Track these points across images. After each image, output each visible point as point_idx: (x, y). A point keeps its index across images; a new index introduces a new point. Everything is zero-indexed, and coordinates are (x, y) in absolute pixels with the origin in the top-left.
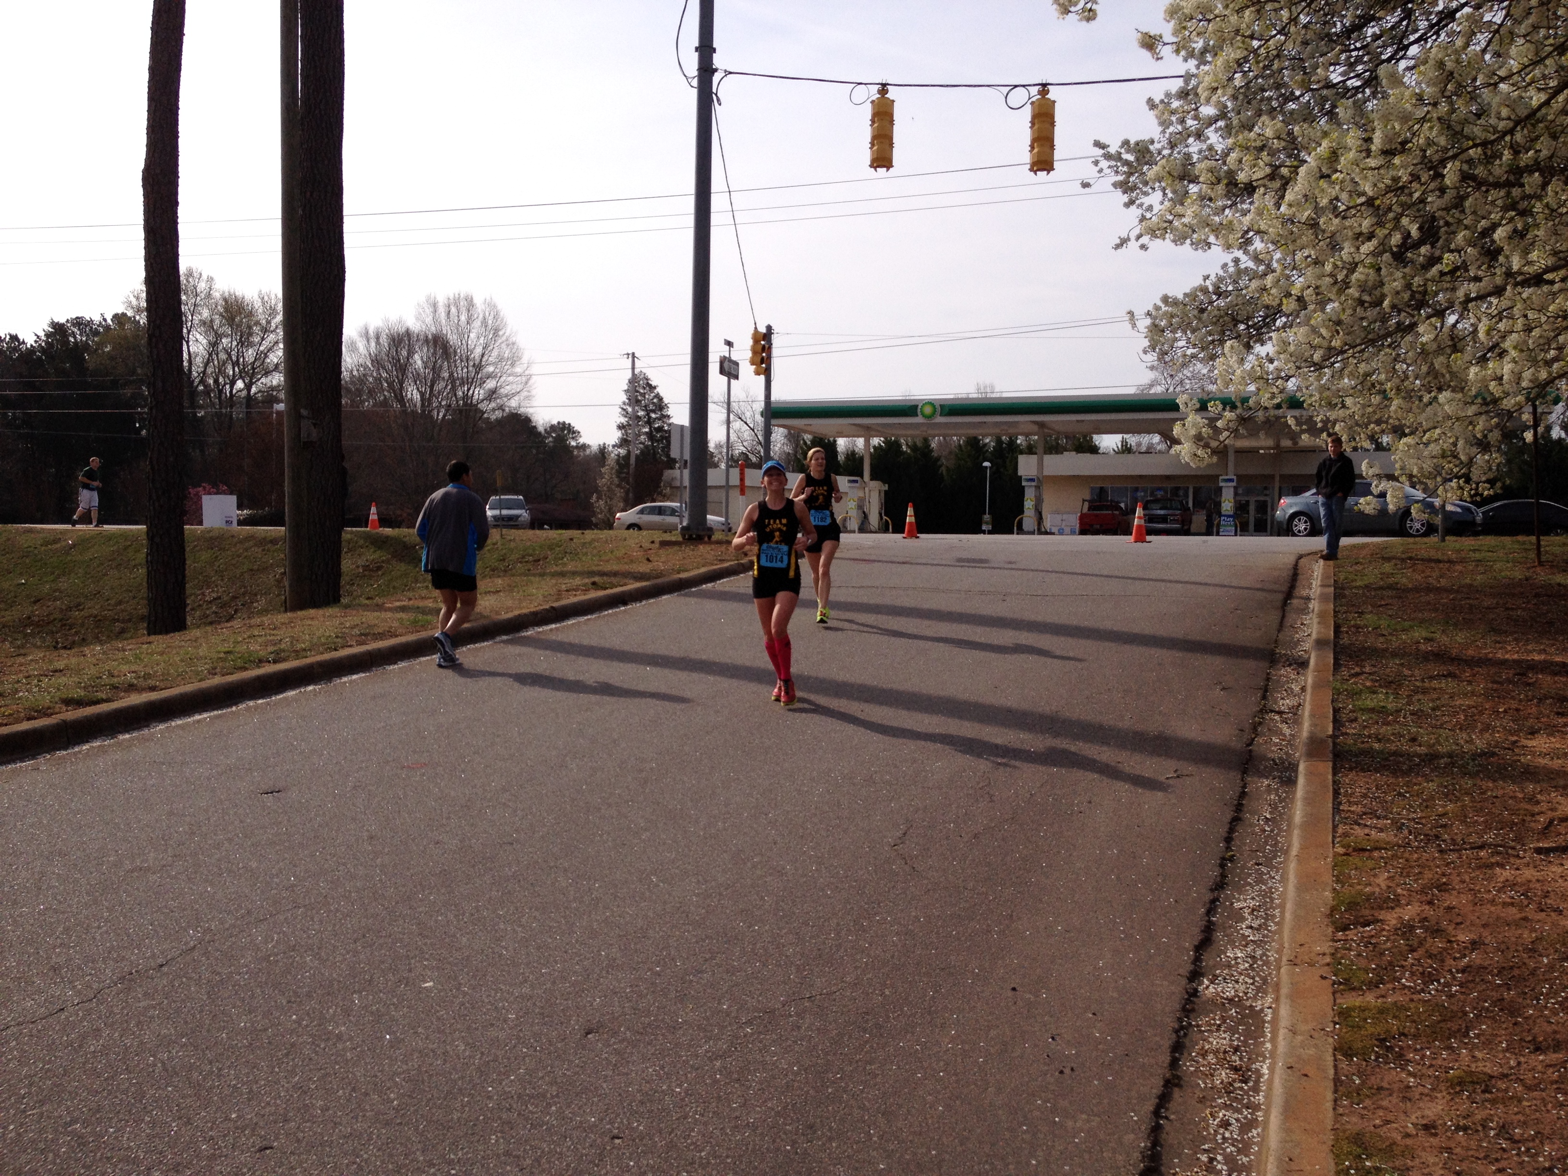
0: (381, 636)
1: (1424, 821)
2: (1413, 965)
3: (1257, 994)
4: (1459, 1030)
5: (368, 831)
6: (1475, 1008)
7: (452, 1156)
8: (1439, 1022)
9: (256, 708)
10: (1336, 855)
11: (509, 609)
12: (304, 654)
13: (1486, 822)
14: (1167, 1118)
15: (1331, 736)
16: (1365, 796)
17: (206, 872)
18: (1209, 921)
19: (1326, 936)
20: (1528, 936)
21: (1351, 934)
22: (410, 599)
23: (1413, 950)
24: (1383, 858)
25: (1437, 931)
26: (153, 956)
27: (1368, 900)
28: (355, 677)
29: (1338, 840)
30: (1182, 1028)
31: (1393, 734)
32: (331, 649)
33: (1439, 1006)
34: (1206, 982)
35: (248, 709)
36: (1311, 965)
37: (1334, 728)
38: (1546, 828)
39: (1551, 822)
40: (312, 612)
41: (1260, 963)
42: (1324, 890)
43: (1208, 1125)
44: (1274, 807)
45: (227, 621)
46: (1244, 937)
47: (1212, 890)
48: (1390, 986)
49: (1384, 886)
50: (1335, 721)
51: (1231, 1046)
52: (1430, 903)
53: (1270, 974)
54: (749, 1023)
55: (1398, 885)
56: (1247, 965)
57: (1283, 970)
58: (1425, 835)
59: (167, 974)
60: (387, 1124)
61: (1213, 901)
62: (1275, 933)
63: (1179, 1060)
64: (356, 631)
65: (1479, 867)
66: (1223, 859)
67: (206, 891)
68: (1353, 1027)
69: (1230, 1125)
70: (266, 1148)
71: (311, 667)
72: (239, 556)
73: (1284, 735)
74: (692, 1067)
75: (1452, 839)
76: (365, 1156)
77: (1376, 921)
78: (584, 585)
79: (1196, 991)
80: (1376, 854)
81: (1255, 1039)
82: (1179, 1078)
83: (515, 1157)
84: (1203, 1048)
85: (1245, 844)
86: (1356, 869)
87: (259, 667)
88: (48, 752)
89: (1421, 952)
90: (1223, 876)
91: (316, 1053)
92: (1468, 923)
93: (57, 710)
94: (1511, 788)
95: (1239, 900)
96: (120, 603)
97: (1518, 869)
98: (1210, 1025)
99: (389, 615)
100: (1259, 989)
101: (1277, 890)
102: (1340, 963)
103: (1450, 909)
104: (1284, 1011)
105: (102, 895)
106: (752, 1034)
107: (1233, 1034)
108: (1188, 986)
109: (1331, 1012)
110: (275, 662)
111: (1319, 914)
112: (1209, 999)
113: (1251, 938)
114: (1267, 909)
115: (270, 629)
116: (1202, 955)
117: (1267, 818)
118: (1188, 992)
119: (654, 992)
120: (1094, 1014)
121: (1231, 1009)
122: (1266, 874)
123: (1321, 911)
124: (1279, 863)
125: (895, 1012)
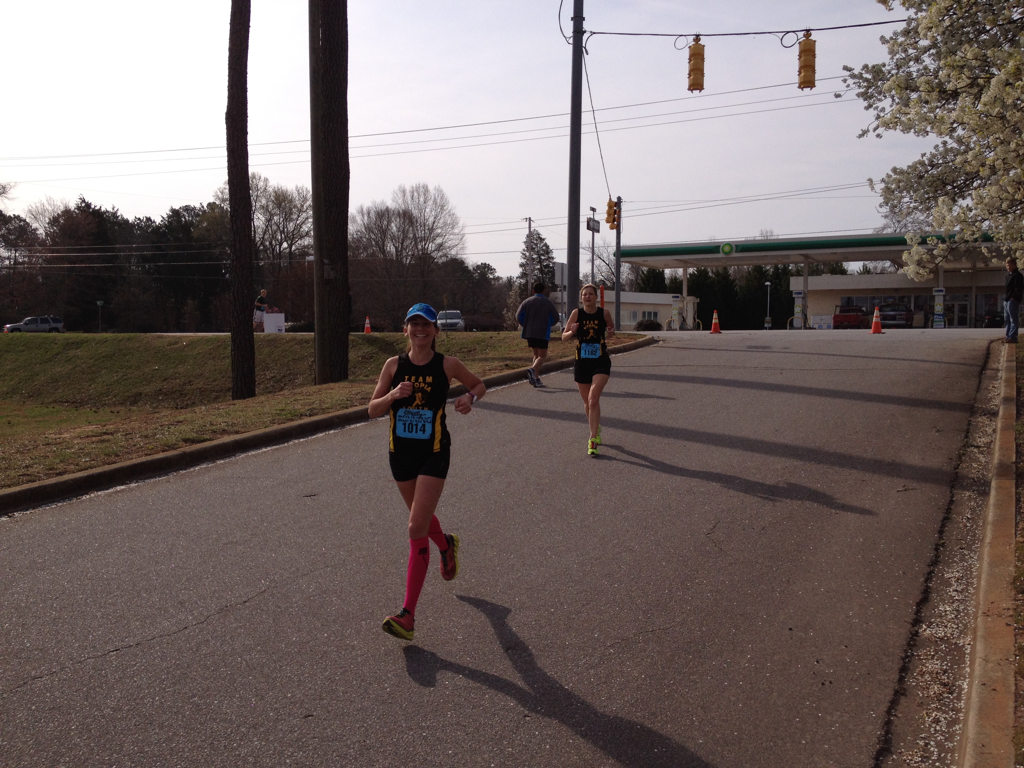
3: (960, 635)
5: (369, 520)
7: (424, 725)
9: (299, 444)
12: (328, 410)
14: (896, 716)
15: (1014, 463)
17: (271, 545)
18: (927, 586)
19: (1010, 597)
26: (240, 596)
28: (358, 425)
29: (1019, 532)
30: (907, 657)
32: (344, 408)
34: (924, 626)
35: (295, 445)
36: (1000, 616)
37: (1017, 457)
40: (332, 385)
41: (962, 614)
42: (1008, 566)
43: (925, 721)
44: (973, 511)
45: (280, 391)
46: (952, 597)
47: (929, 566)
50: (1017, 452)
51: (941, 669)
53: (969, 621)
54: (612, 646)
56: (953, 616)
57: (979, 619)
59: (249, 607)
60: (383, 703)
61: (930, 573)
62: (973, 594)
63: (905, 678)
64: (359, 397)
66: (937, 545)
67: (272, 556)
69: (940, 721)
70: (309, 716)
71: (331, 419)
72: (286, 351)
73: (980, 462)
74: (575, 673)
76: (370, 722)
78: (500, 366)
79: (917, 632)
81: (959, 665)
82: (905, 689)
83: (463, 726)
84: (921, 671)
85: (952, 535)
87: (301, 419)
88: (175, 471)
90: (937, 556)
91: (339, 657)
93: (180, 446)
95: (948, 573)
96: (215, 381)
98: (927, 655)
100: (961, 632)
101: (975, 566)
102: (1020, 615)
104: (980, 646)
105: (208, 558)
106: (614, 653)
107: (943, 662)
108: (911, 629)
109: (1013, 648)
110: (310, 416)
111: (1005, 582)
112: (926, 638)
113: (956, 598)
114: (968, 579)
115: (307, 396)
116: (922, 609)
117: (968, 518)
118: (911, 633)
119: (550, 624)
120: (846, 646)
121: (942, 645)
122: (967, 555)
123: (1006, 580)
124: (977, 548)
125: (709, 642)
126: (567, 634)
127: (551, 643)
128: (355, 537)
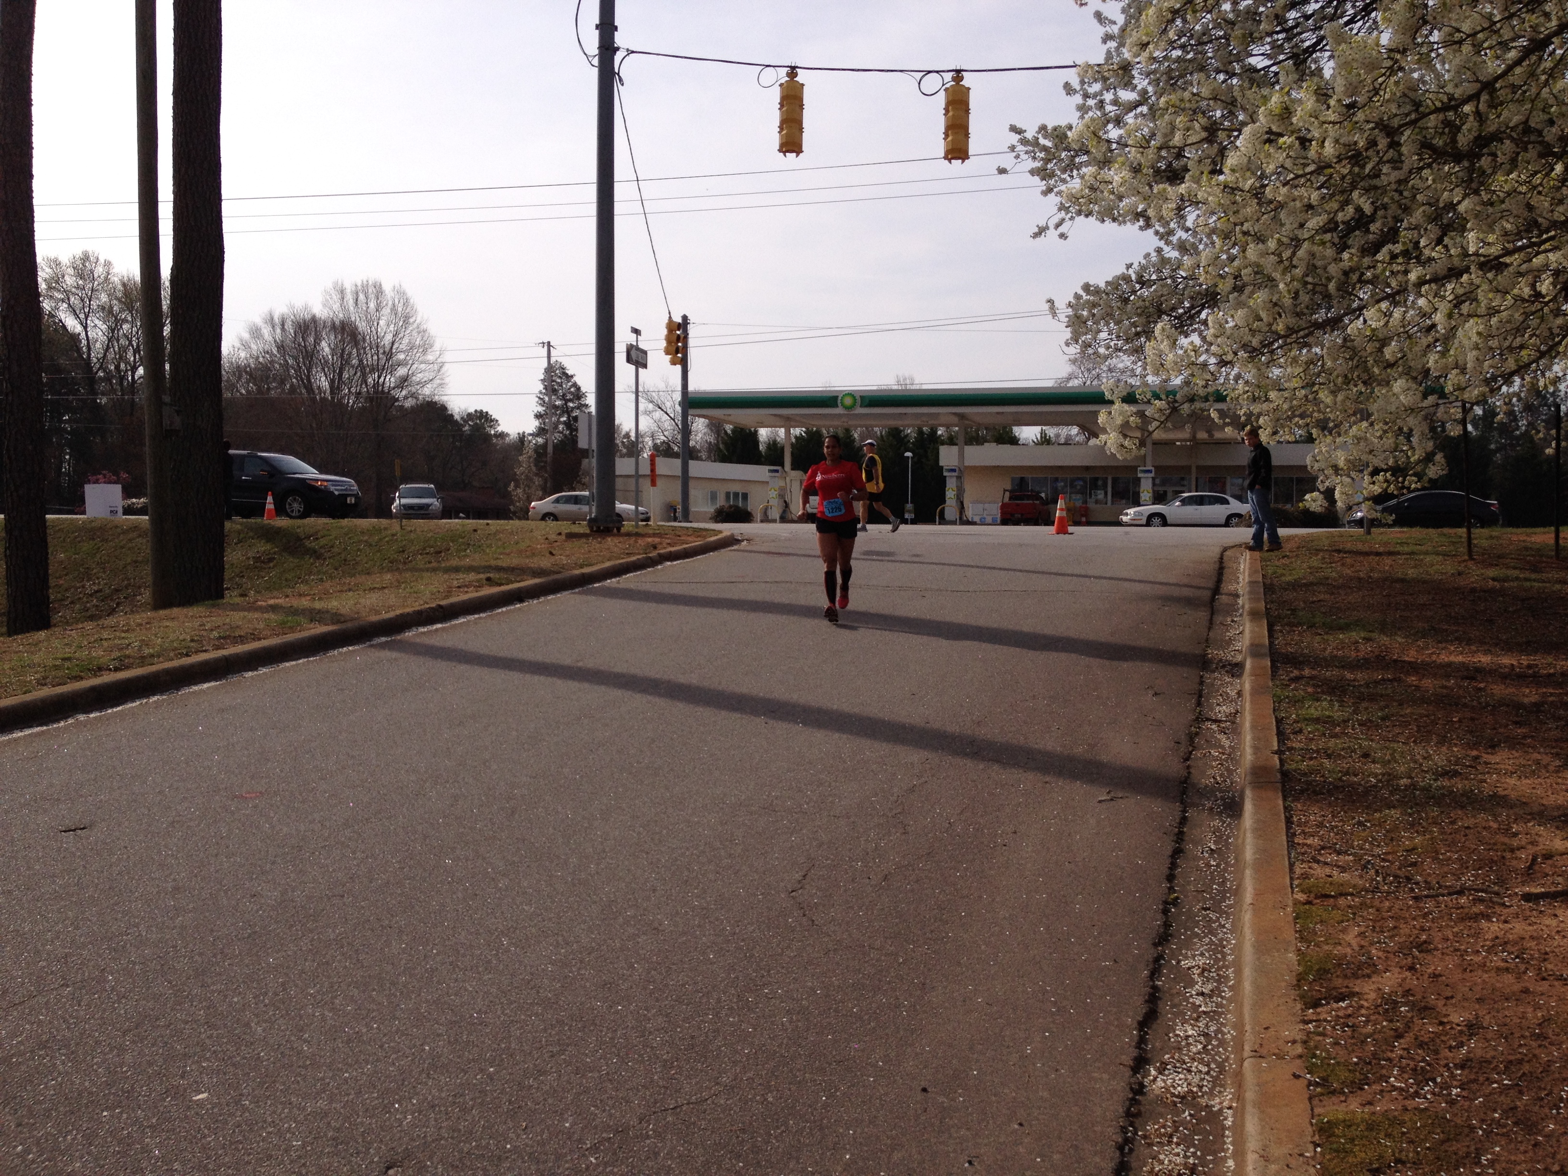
0: (242, 639)
1: (1390, 857)
2: (1402, 1057)
3: (1214, 1088)
4: (1468, 1154)
5: (175, 880)
6: (1483, 1121)
8: (1443, 1142)
9: (85, 724)
10: (1296, 903)
11: (390, 608)
12: (152, 660)
13: (1460, 859)
15: (1276, 752)
16: (1321, 825)
18: (1155, 988)
19: (1294, 1015)
20: (1534, 1016)
21: (1324, 1012)
22: (287, 596)
23: (1399, 1036)
24: (1350, 907)
25: (1426, 1008)
27: (1340, 965)
28: (206, 686)
29: (1296, 882)
30: (1127, 1141)
31: (1343, 749)
32: (182, 655)
33: (1439, 1120)
34: (1153, 1072)
35: (79, 723)
36: (1280, 1057)
37: (1279, 742)
38: (1530, 868)
39: (1534, 859)
40: (175, 611)
41: (1214, 1043)
42: (1287, 951)
45: (108, 615)
46: (1196, 1007)
47: (1155, 944)
48: (1376, 1087)
49: (1354, 943)
50: (1280, 734)
51: (1186, 1165)
52: (1412, 968)
53: (1228, 1058)
54: (594, 1149)
55: (1372, 944)
56: (1200, 1047)
57: (1246, 1063)
58: (1396, 877)
61: (1158, 959)
62: (1230, 1001)
64: (215, 634)
65: (1462, 920)
66: (1166, 903)
68: (1337, 1151)
71: (156, 675)
73: (1223, 747)
75: (1426, 882)
77: (1351, 995)
78: (478, 581)
79: (1142, 1086)
80: (1341, 901)
81: (1214, 1153)
84: (1153, 1169)
85: (1189, 883)
86: (1321, 921)
87: (96, 676)
89: (1408, 1038)
90: (1167, 925)
92: (1459, 996)
94: (1482, 817)
95: (1186, 957)
97: (1506, 922)
98: (1160, 1135)
99: (257, 615)
100: (1215, 1081)
101: (1229, 942)
102: (1314, 1056)
103: (1435, 976)
104: (1251, 1125)
106: (598, 1165)
107: (1188, 1148)
108: (1133, 1080)
109: (1309, 1126)
110: (116, 669)
111: (1283, 984)
112: (1157, 1096)
113: (1203, 1009)
114: (1219, 969)
115: (123, 631)
116: (1147, 1033)
117: (1212, 850)
118: (1132, 1089)
119: (481, 1104)
120: (1021, 1125)
121: (1184, 1112)
122: (1215, 922)
123: (1286, 981)
124: (1229, 907)
125: (778, 1127)
126: (511, 1124)
127: (477, 1146)
128: (137, 917)
